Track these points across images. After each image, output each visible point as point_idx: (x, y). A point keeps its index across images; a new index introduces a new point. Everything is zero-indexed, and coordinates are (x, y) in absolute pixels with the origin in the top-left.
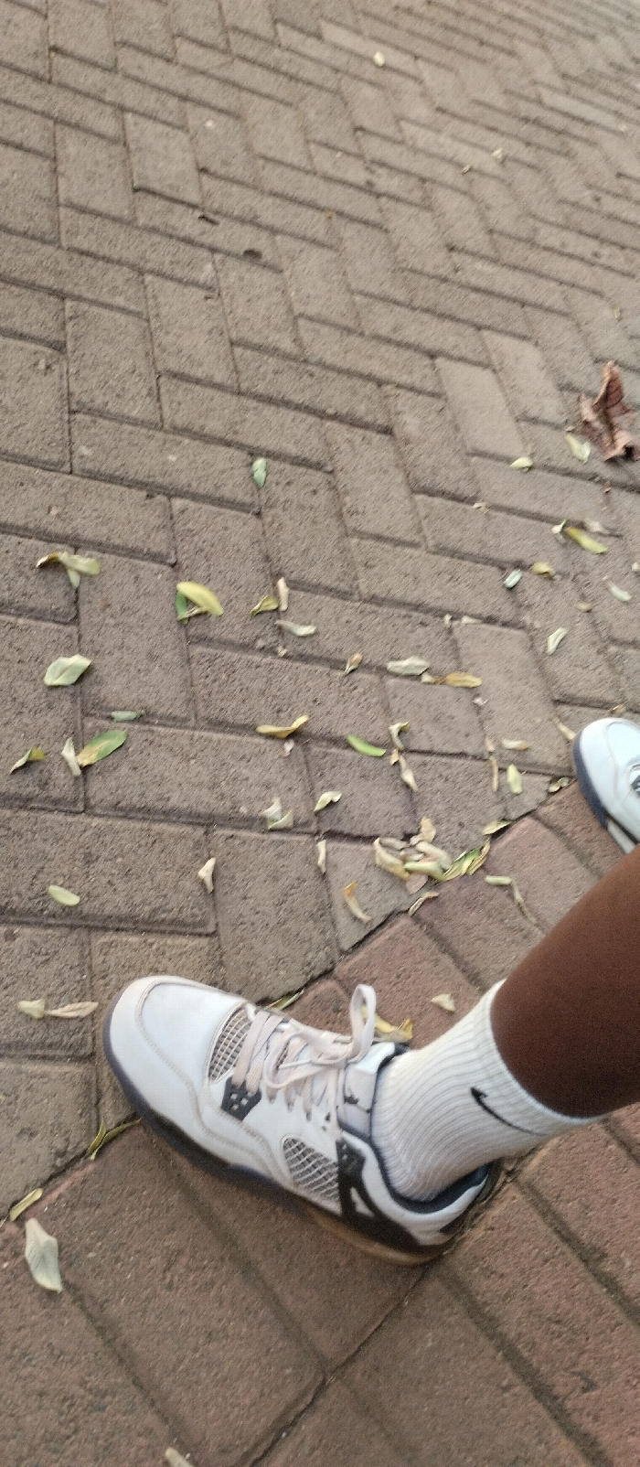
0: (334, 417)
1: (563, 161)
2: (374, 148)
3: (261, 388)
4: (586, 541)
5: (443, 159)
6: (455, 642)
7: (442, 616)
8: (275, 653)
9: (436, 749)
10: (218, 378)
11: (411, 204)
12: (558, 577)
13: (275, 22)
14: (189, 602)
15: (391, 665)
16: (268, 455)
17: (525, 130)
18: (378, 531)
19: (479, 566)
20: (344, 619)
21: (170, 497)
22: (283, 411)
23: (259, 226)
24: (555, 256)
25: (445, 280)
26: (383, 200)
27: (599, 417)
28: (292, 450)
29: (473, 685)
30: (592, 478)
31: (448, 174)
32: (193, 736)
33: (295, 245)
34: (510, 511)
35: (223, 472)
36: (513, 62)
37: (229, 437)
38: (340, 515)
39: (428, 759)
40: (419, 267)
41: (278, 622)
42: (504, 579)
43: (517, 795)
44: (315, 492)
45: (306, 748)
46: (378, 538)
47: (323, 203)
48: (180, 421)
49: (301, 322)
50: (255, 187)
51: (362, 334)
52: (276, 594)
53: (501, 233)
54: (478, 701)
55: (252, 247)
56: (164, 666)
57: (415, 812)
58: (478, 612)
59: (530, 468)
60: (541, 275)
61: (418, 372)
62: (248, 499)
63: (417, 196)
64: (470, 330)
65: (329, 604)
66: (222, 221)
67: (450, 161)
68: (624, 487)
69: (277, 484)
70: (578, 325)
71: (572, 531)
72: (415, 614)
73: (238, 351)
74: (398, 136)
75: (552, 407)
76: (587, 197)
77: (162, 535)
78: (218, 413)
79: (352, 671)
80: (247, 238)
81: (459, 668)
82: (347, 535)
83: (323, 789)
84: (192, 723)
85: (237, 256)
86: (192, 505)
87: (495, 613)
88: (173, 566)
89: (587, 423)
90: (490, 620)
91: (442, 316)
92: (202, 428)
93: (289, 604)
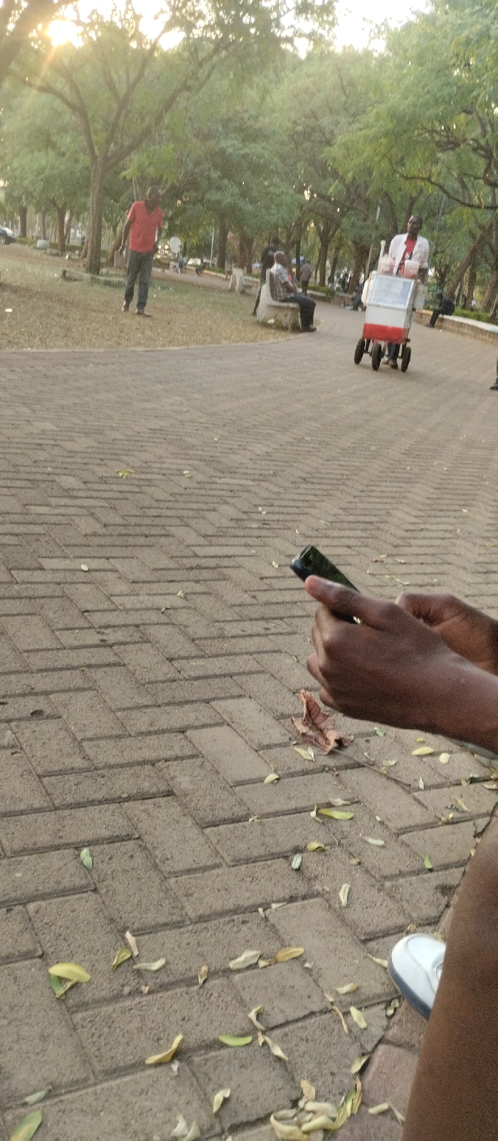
0: (128, 799)
1: (223, 583)
2: (98, 619)
3: (69, 799)
4: (336, 814)
5: (147, 609)
6: (273, 926)
7: (257, 911)
8: (141, 993)
9: (290, 1019)
10: (37, 805)
11: (136, 643)
12: (328, 848)
13: (10, 570)
14: (61, 980)
15: (232, 965)
16: (89, 844)
17: (192, 574)
18: (188, 867)
19: (269, 862)
20: (184, 944)
21: (24, 904)
22: (90, 808)
23: (36, 694)
24: (241, 640)
25: (174, 681)
26: (115, 648)
27: (310, 728)
28: (105, 833)
29: (298, 955)
30: (323, 769)
31: (154, 617)
32: (96, 1091)
33: (64, 697)
34: (276, 814)
35: (60, 869)
36: (170, 540)
37: (57, 842)
38: (156, 866)
39: (286, 1029)
40: (153, 679)
41: (135, 967)
42: (290, 865)
43: (365, 1029)
44: (132, 856)
45: (189, 1062)
46: (189, 871)
47: (75, 664)
48: (17, 845)
49: (84, 744)
50: (27, 671)
51: (130, 736)
52: (127, 946)
53: (201, 639)
54: (307, 965)
55: (36, 709)
56: (56, 1042)
57: (293, 1079)
58: (281, 897)
59: (278, 779)
60: (236, 654)
61: (177, 745)
62: (84, 882)
63: (137, 637)
64: (202, 706)
65: (169, 936)
66: (9, 700)
67: (151, 609)
68: (346, 767)
69: (102, 861)
70: (272, 675)
71: (323, 811)
72: (235, 917)
73: (46, 780)
74: (113, 607)
75: (276, 734)
76: (246, 598)
77: (27, 935)
78: (43, 829)
79: (205, 982)
80: (31, 704)
81: (284, 945)
82: (166, 878)
83: (215, 1091)
84: (92, 1081)
85: (27, 719)
86: (43, 903)
87: (294, 893)
88: (41, 957)
89: (304, 734)
90: (292, 899)
91: (181, 704)
92: (35, 843)
93: (139, 950)
